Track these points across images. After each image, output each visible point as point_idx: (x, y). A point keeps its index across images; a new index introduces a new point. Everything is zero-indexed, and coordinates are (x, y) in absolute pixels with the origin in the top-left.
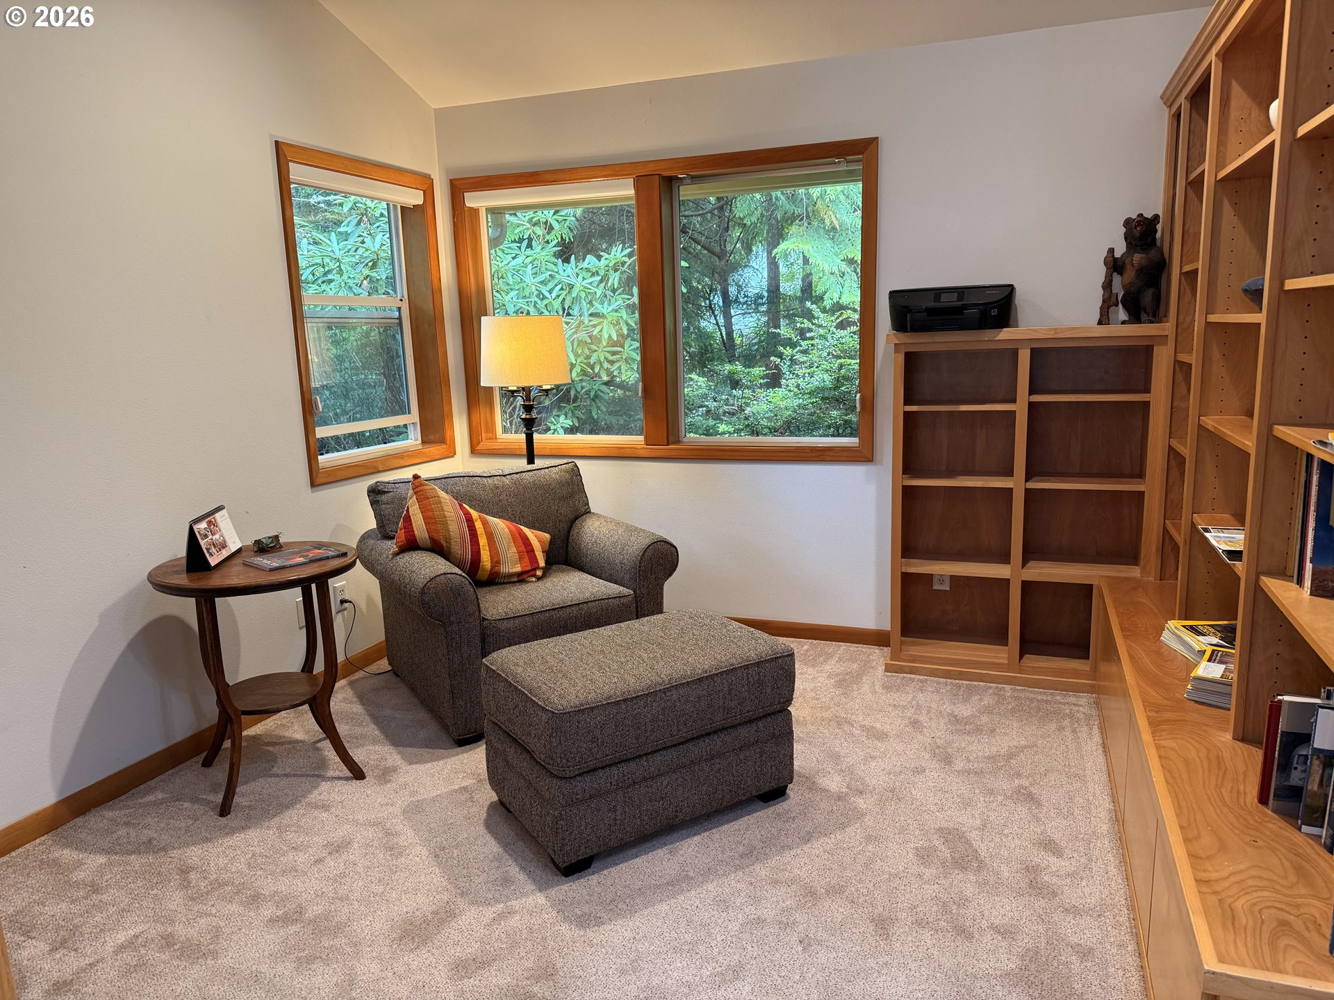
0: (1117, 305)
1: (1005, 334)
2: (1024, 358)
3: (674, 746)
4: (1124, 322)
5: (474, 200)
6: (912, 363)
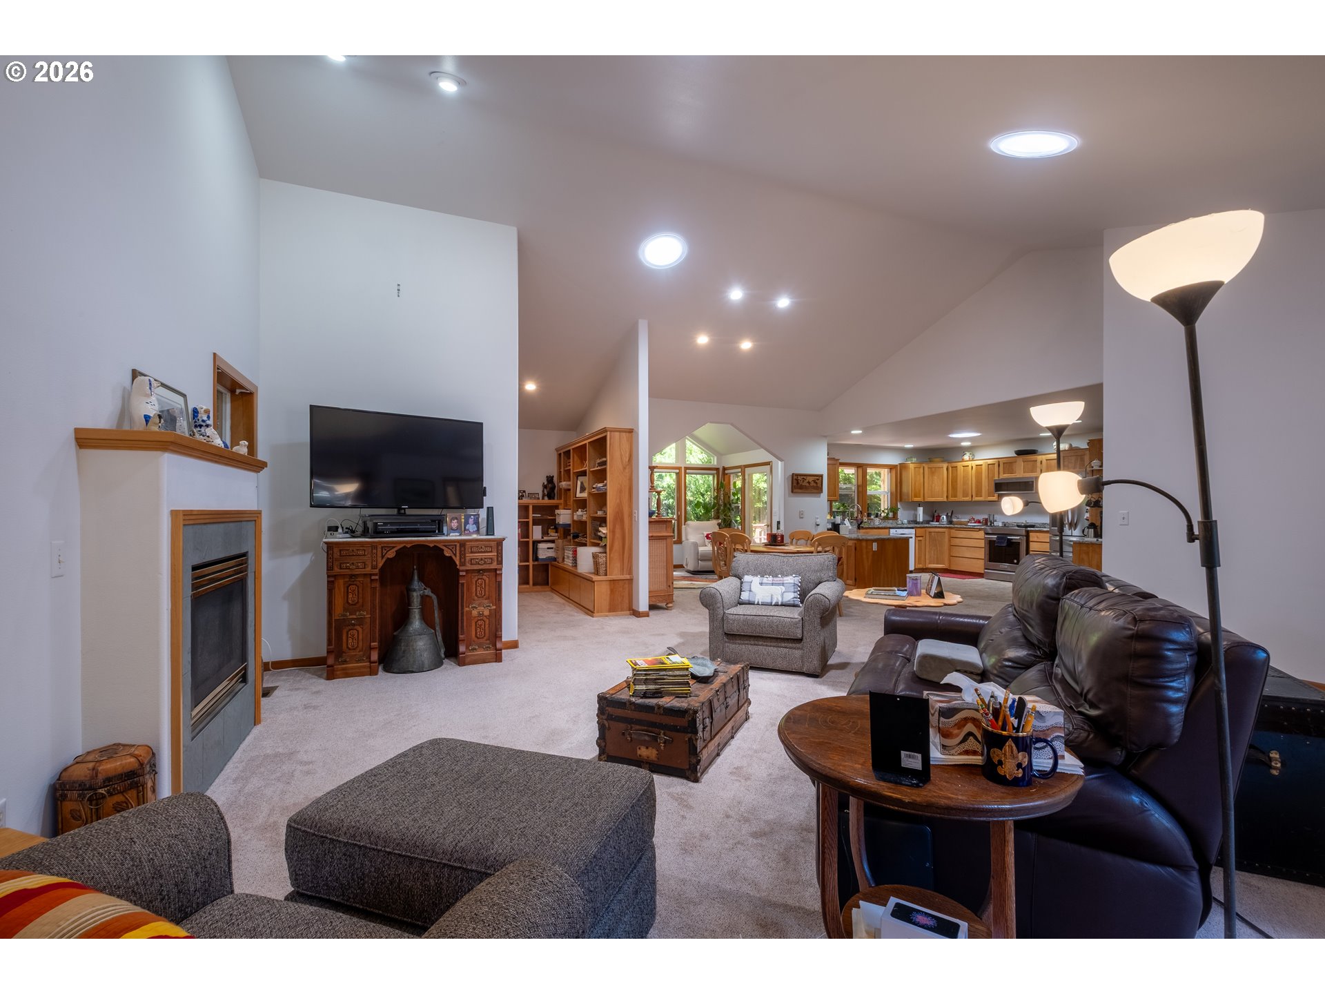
4: (548, 500)
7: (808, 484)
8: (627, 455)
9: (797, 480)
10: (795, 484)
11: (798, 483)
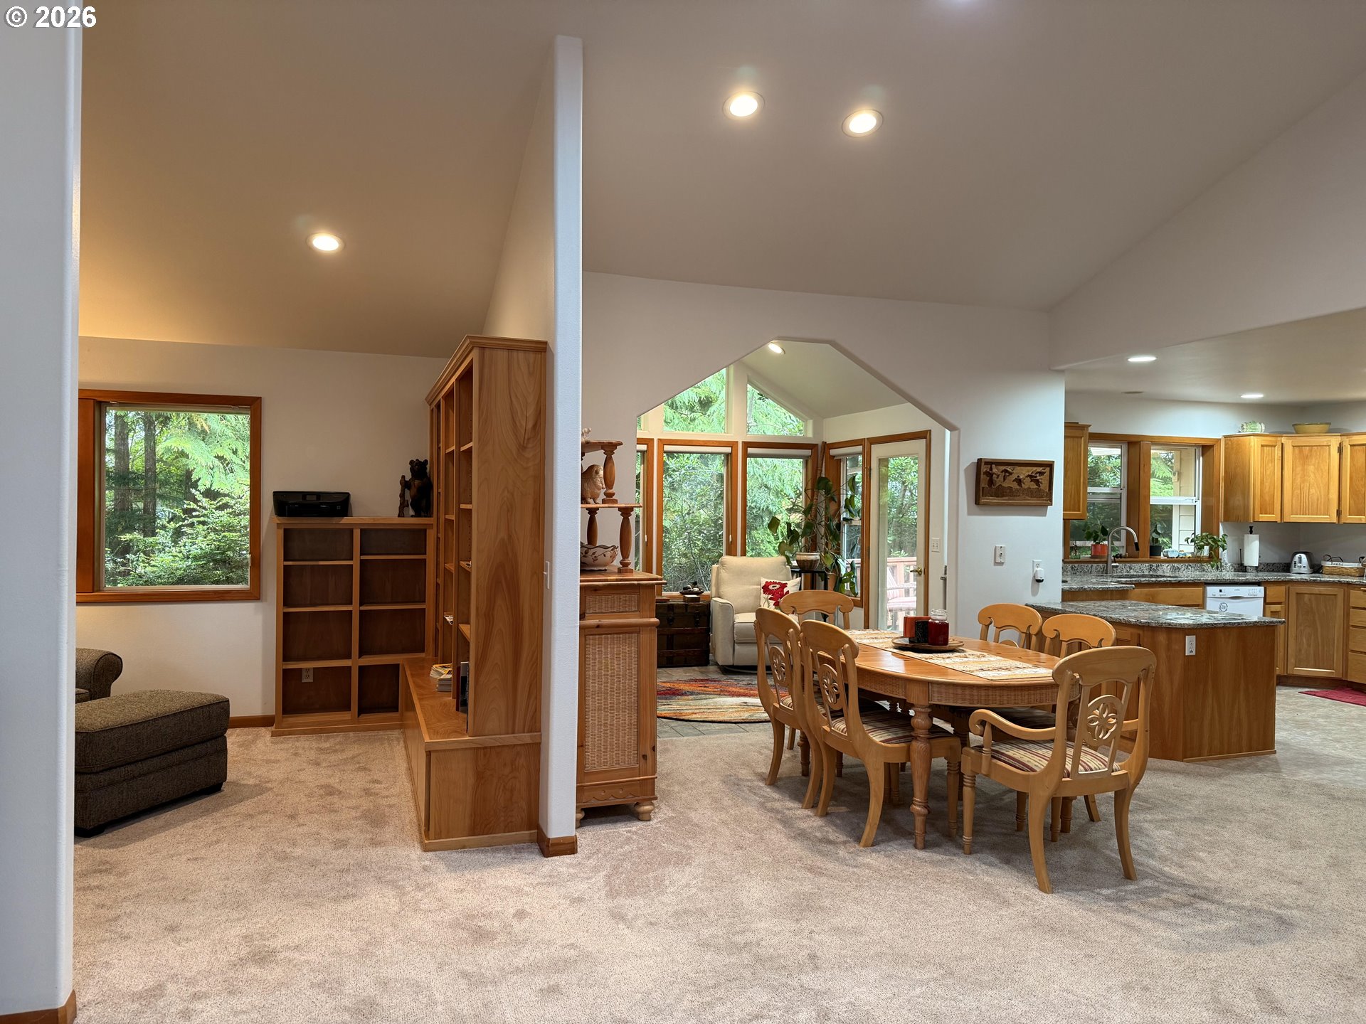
0: (408, 506)
1: (345, 520)
2: (357, 534)
3: (158, 756)
4: (412, 516)
6: (288, 535)
7: (1015, 485)
8: (531, 411)
9: (990, 475)
10: (984, 484)
11: (991, 482)
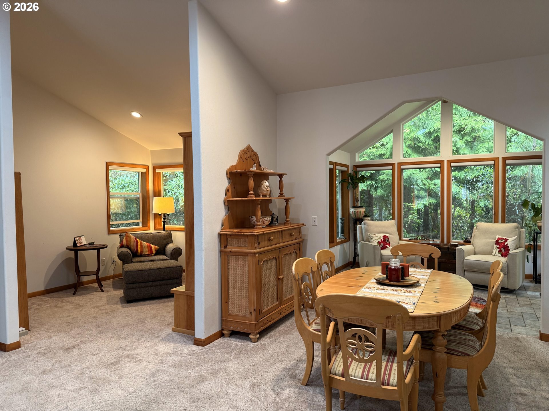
5: (158, 171)
